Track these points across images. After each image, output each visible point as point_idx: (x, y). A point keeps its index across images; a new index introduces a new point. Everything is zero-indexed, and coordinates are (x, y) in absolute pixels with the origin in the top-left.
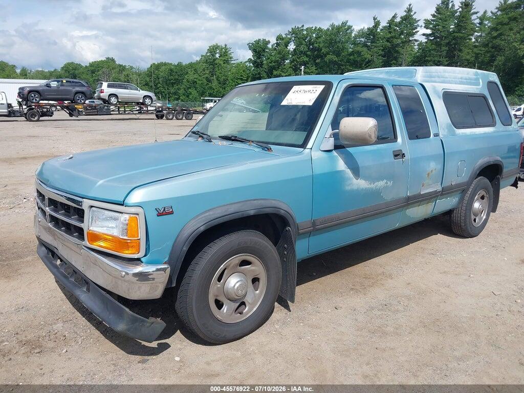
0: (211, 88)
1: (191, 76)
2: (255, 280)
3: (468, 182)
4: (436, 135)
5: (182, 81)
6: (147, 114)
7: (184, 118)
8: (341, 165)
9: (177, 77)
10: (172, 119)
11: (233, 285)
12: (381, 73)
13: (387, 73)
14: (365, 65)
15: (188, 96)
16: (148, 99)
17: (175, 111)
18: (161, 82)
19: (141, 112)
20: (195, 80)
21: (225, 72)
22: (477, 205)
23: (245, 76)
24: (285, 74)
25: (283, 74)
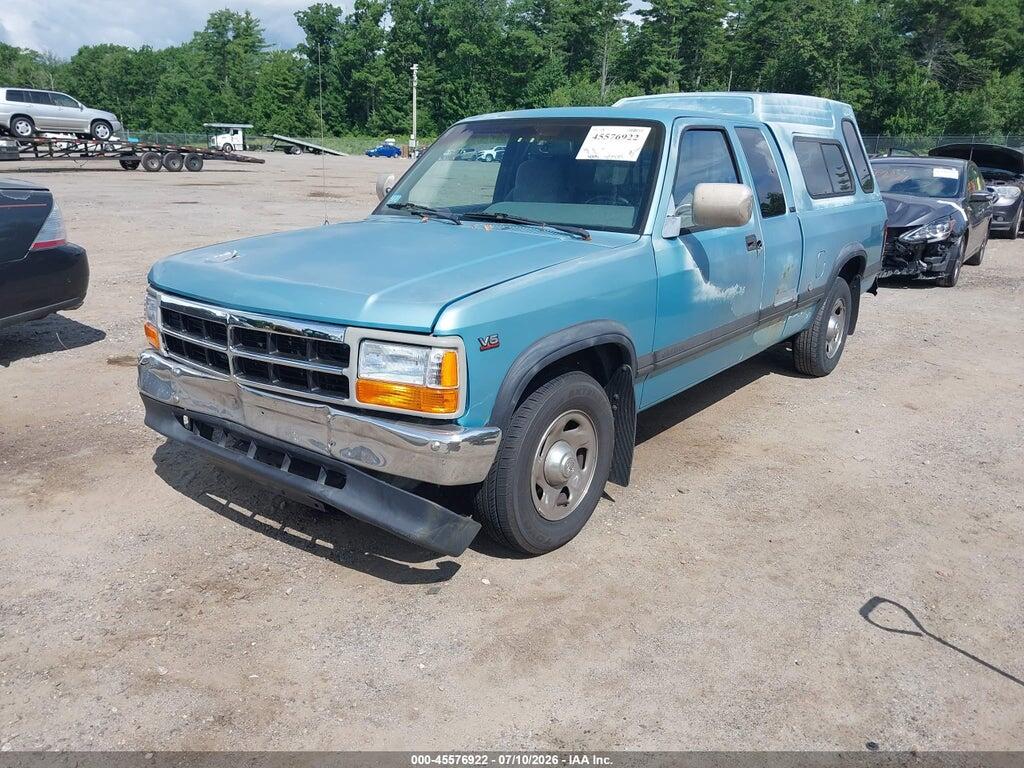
0: (220, 103)
1: (174, 78)
2: (582, 452)
3: (826, 285)
4: (793, 210)
5: (154, 88)
6: (101, 159)
7: (184, 168)
8: (690, 262)
9: (141, 78)
10: (157, 170)
11: (559, 462)
12: (690, 102)
13: (701, 102)
14: (533, 65)
15: (169, 120)
16: (102, 128)
17: (161, 152)
18: (105, 89)
19: (87, 155)
20: (184, 85)
21: (248, 70)
22: (832, 324)
23: (291, 81)
24: (376, 79)
25: (373, 79)
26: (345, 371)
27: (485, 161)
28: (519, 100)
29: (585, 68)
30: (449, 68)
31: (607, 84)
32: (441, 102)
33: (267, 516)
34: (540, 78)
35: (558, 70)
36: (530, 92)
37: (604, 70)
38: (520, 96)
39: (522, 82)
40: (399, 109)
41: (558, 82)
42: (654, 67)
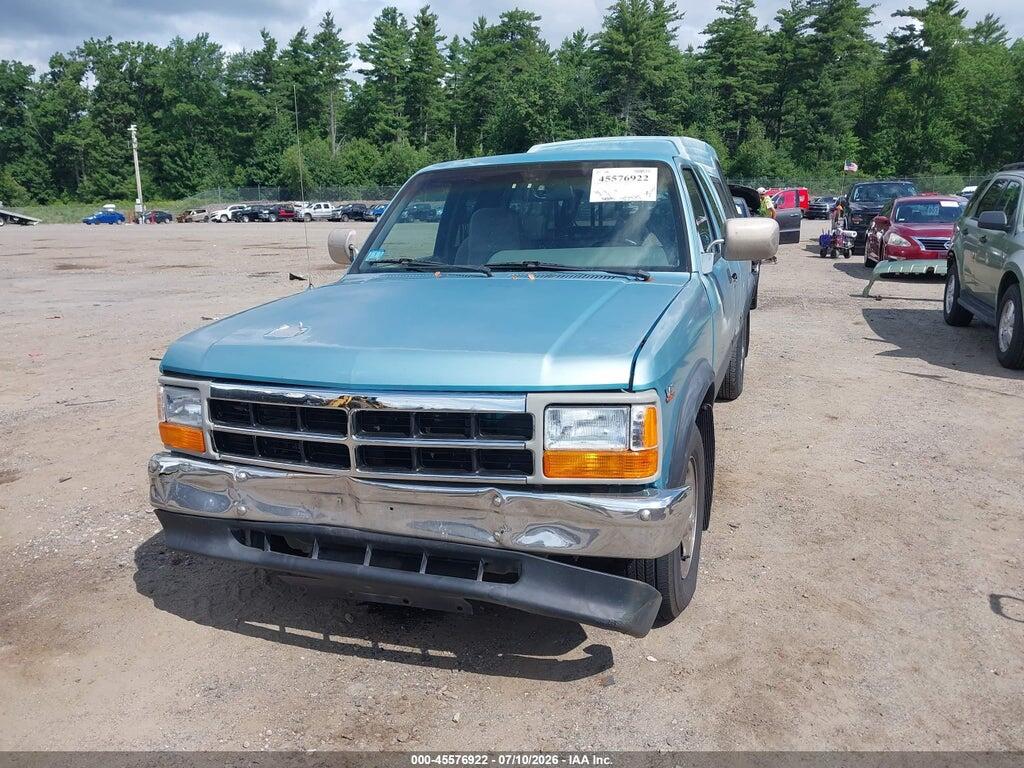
14: (259, 124)
24: (83, 142)
25: (79, 141)
26: (529, 444)
27: (220, 221)
28: (248, 160)
29: (312, 127)
30: (168, 128)
31: (338, 141)
32: (162, 164)
33: (342, 634)
34: (269, 136)
35: (287, 130)
36: (260, 151)
37: (333, 128)
38: (249, 156)
39: (249, 142)
40: (114, 173)
41: (287, 140)
42: (382, 123)
